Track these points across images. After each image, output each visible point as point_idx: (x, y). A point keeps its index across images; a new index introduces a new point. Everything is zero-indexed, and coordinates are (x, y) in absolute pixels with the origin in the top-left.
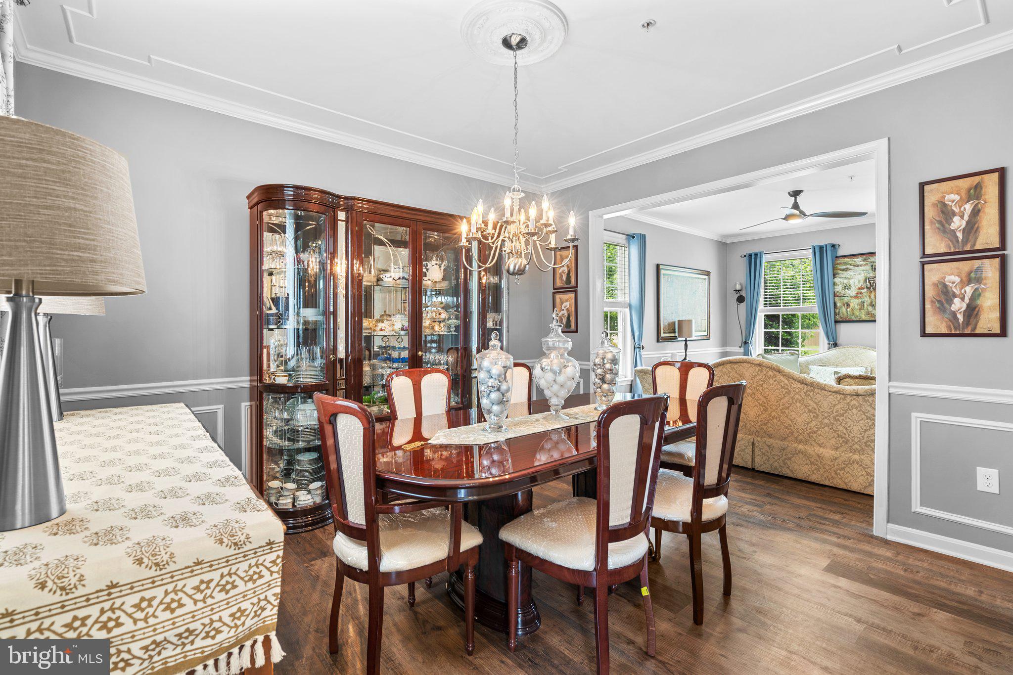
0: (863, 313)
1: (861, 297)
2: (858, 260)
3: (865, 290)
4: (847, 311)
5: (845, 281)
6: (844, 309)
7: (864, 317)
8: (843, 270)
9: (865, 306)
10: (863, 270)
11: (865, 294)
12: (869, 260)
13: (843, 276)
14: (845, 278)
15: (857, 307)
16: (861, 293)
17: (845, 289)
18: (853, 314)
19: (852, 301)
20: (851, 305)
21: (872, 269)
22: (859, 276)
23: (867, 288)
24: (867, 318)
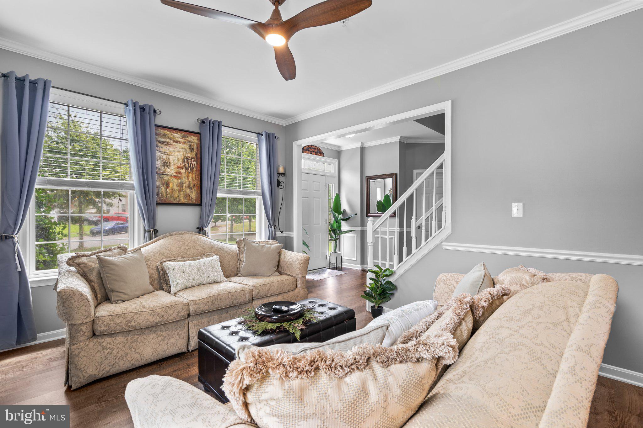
0: (182, 195)
1: (180, 178)
2: (177, 135)
3: (183, 171)
4: (166, 192)
5: (165, 157)
6: (163, 189)
7: (182, 200)
8: (162, 143)
9: (184, 188)
10: (182, 148)
11: (184, 175)
12: (187, 138)
13: (162, 150)
14: (165, 153)
15: (176, 188)
16: (180, 173)
17: (164, 165)
18: (172, 196)
19: (171, 181)
20: (171, 185)
21: (190, 148)
22: (178, 154)
23: (186, 168)
24: (186, 201)
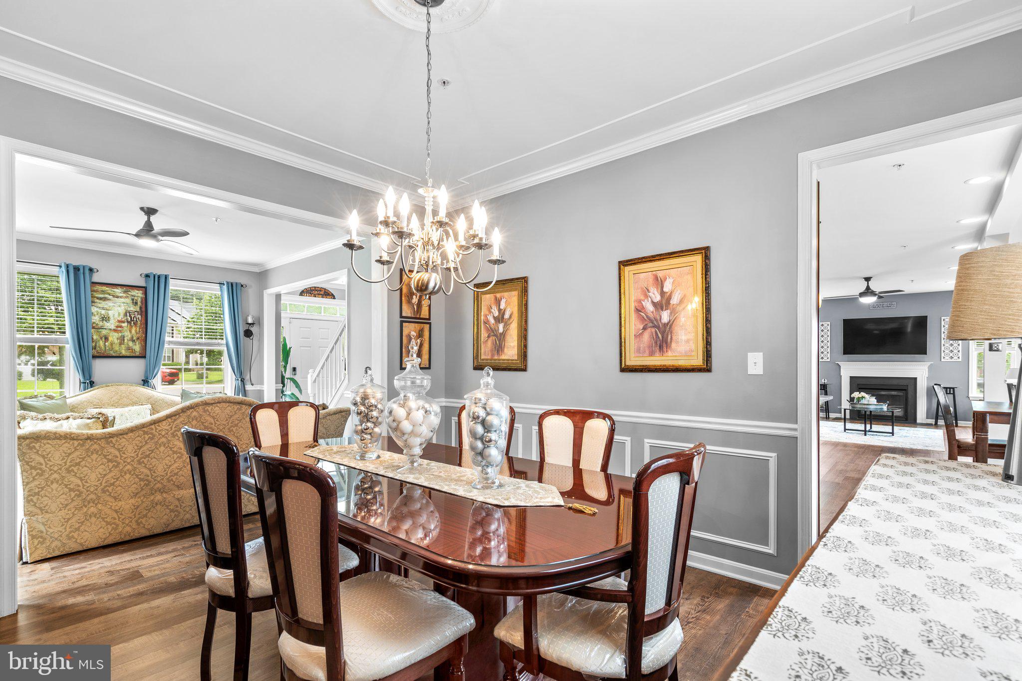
0: (124, 348)
1: (121, 331)
2: (118, 291)
3: (125, 325)
4: (105, 345)
5: (103, 312)
6: (101, 343)
7: (124, 353)
8: (101, 299)
9: (126, 341)
10: (124, 303)
11: (125, 328)
12: (130, 293)
13: (100, 305)
14: (103, 308)
15: (116, 341)
16: (121, 327)
17: (103, 320)
18: (112, 349)
19: (111, 334)
20: (110, 339)
21: (133, 303)
22: (119, 308)
23: (128, 322)
24: (128, 354)
